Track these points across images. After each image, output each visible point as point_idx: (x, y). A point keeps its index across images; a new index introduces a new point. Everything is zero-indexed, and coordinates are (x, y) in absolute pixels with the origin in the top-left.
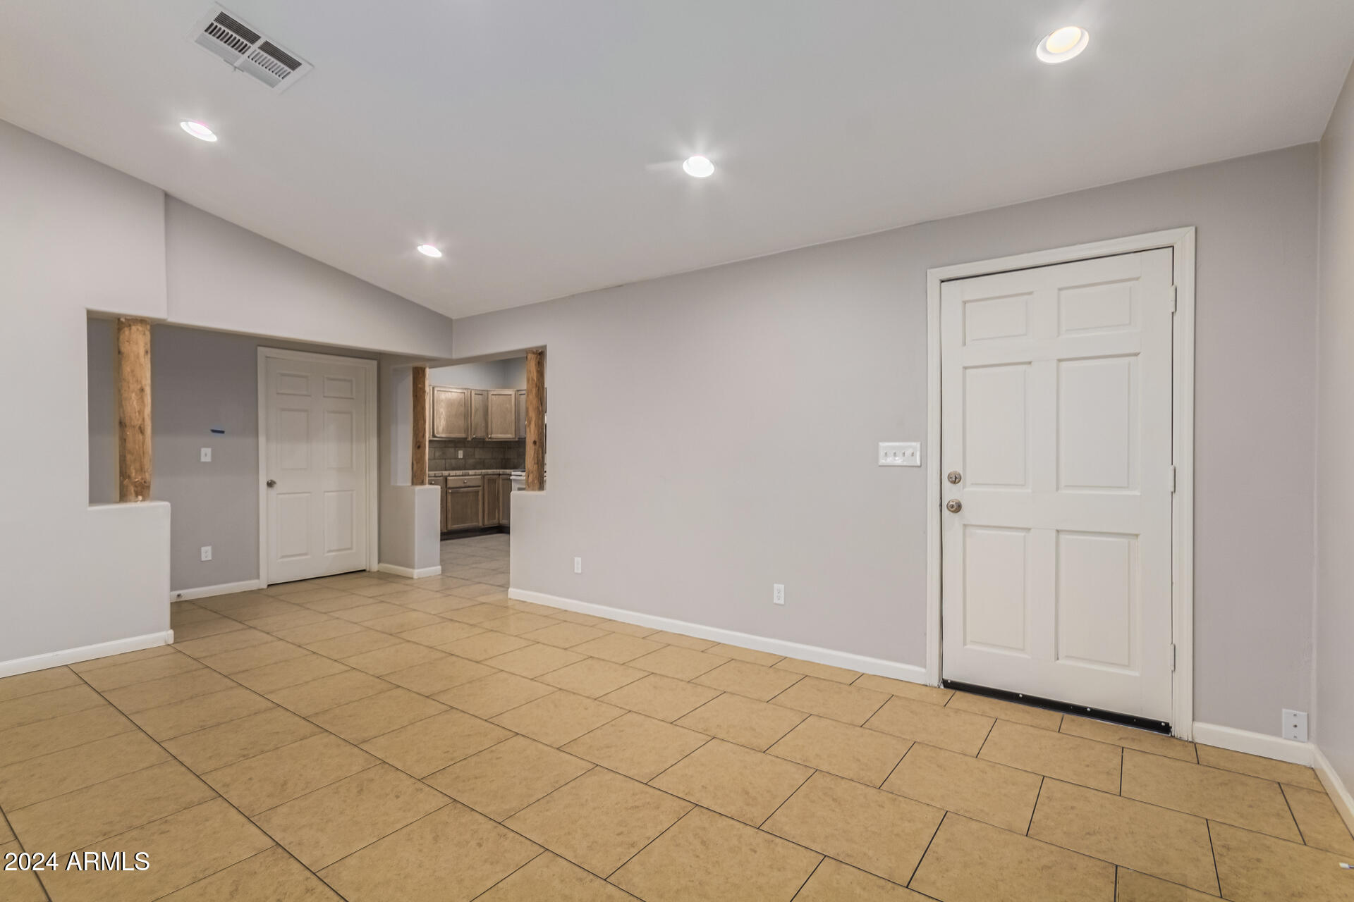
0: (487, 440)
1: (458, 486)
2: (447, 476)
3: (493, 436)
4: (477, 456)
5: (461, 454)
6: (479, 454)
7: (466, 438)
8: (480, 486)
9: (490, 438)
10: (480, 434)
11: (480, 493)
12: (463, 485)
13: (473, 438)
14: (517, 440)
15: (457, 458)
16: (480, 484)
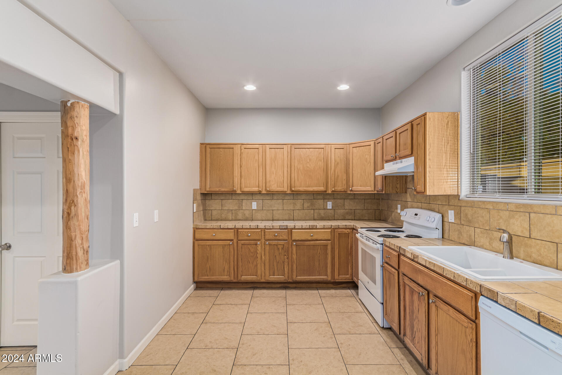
0: (349, 192)
1: (303, 238)
2: (292, 229)
3: (354, 188)
4: (346, 207)
5: (330, 205)
6: (349, 205)
7: (326, 191)
8: (329, 240)
9: (351, 190)
10: (340, 188)
11: (329, 247)
12: (310, 238)
13: (333, 191)
14: (376, 192)
15: (325, 209)
16: (329, 238)
